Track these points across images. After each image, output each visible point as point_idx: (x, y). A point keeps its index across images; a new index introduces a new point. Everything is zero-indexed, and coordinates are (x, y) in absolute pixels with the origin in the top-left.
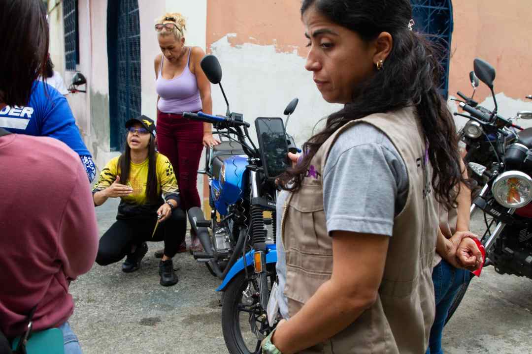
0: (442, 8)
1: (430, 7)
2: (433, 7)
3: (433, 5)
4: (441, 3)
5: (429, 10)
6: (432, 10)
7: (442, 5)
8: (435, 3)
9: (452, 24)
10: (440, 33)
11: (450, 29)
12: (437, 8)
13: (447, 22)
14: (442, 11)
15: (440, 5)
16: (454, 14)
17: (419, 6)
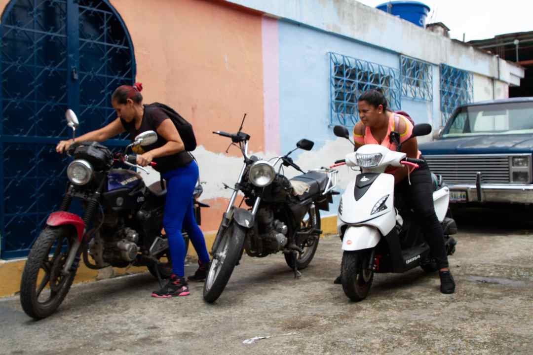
0: (121, 47)
1: (105, 44)
2: (110, 45)
3: (109, 41)
4: (119, 41)
5: (105, 48)
6: (109, 47)
7: (120, 44)
8: (112, 40)
9: (135, 65)
10: (121, 75)
11: (133, 72)
12: (115, 46)
13: (128, 63)
14: (121, 50)
15: (118, 43)
16: (136, 54)
17: (91, 41)
